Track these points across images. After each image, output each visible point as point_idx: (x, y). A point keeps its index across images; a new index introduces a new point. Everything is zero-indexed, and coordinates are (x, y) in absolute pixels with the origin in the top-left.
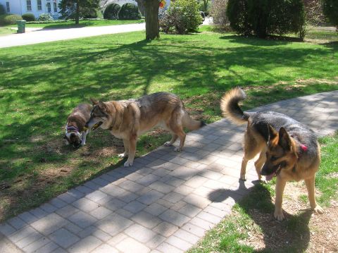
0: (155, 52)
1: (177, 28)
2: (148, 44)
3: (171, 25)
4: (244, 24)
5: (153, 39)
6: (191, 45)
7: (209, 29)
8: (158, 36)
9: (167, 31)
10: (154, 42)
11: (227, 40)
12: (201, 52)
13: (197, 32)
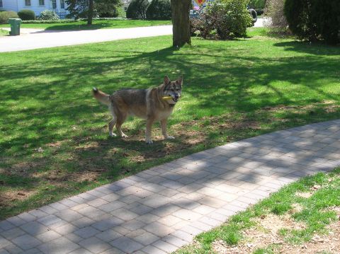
0: (180, 63)
1: (219, 32)
2: (175, 52)
3: (210, 27)
4: (309, 25)
5: (181, 45)
6: (232, 53)
7: (263, 33)
8: (189, 42)
9: (205, 35)
10: (182, 51)
11: (282, 48)
12: (244, 63)
13: (245, 36)
